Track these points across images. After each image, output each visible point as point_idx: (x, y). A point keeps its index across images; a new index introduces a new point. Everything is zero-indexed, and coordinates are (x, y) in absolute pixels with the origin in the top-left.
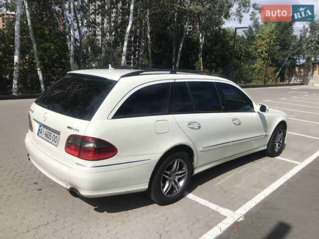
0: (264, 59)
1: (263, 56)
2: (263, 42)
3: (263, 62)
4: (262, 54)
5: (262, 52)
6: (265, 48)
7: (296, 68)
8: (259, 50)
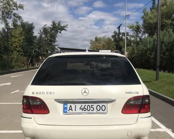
0: (18, 51)
1: (18, 49)
2: (16, 40)
3: (18, 53)
4: (17, 48)
5: (16, 47)
6: (18, 44)
7: (40, 56)
8: (14, 45)
